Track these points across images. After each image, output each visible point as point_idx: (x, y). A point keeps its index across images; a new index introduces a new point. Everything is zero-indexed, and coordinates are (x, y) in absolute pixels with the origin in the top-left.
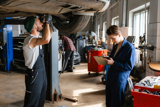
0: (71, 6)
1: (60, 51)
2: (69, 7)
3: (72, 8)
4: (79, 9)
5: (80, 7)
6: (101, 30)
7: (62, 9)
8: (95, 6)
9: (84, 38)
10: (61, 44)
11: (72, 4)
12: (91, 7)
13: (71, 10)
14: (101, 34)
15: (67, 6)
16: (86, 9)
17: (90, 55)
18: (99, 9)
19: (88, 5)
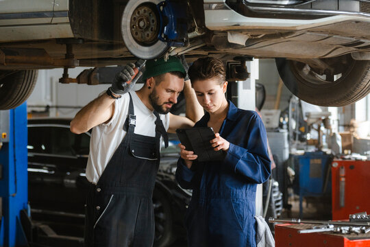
0: (364, 43)
17: (343, 179)
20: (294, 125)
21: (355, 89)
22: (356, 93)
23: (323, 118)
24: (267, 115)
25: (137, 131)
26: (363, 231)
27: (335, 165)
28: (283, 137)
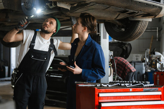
0: (128, 11)
1: (110, 64)
2: (127, 13)
4: (136, 15)
5: (137, 12)
7: (119, 15)
8: (151, 10)
10: (112, 55)
11: (129, 9)
12: (148, 12)
13: (128, 15)
16: (143, 15)
17: (158, 79)
18: (157, 14)
19: (145, 10)
20: (147, 60)
21: (133, 33)
22: (134, 35)
23: (158, 57)
24: (136, 56)
25: (35, 48)
26: (108, 86)
27: (155, 73)
28: (142, 65)
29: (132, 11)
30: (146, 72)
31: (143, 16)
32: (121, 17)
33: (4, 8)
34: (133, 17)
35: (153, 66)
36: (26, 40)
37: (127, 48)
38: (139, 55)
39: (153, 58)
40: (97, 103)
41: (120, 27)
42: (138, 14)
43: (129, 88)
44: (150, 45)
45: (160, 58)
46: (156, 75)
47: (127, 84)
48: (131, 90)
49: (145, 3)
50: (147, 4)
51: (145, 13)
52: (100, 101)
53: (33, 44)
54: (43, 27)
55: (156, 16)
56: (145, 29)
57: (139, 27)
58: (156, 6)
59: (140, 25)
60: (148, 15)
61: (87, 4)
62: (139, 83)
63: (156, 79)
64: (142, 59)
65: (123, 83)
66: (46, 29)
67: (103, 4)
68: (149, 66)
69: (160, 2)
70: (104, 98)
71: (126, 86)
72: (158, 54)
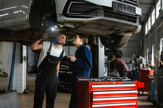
0: (115, 29)
1: (106, 65)
2: (114, 30)
3: (116, 31)
4: (120, 31)
5: (121, 29)
6: (150, 53)
7: (108, 31)
9: (131, 63)
10: (107, 58)
14: (150, 57)
15: (112, 29)
18: (134, 31)
19: (126, 28)
20: (134, 62)
21: (119, 44)
24: (126, 59)
25: (51, 54)
26: (98, 80)
27: (138, 71)
28: (130, 65)
29: (117, 29)
30: (132, 70)
31: (125, 32)
32: (110, 33)
33: (30, 27)
34: (118, 33)
35: (137, 66)
36: (45, 48)
37: (119, 53)
38: (128, 58)
39: (137, 61)
40: (90, 92)
41: (110, 40)
42: (122, 31)
43: (112, 81)
44: (136, 52)
45: (142, 60)
46: (139, 72)
47: (111, 79)
48: (114, 83)
49: (125, 24)
50: (127, 24)
51: (127, 30)
52: (92, 90)
53: (49, 52)
54: (58, 40)
55: (134, 32)
56: (128, 41)
57: (123, 39)
58: (133, 26)
59: (123, 38)
60: (129, 31)
61: (86, 24)
62: (120, 78)
63: (139, 75)
64: (130, 61)
65: (109, 78)
66: (60, 42)
67: (97, 24)
68: (135, 66)
69: (136, 23)
70: (95, 88)
71: (110, 80)
72: (141, 57)
